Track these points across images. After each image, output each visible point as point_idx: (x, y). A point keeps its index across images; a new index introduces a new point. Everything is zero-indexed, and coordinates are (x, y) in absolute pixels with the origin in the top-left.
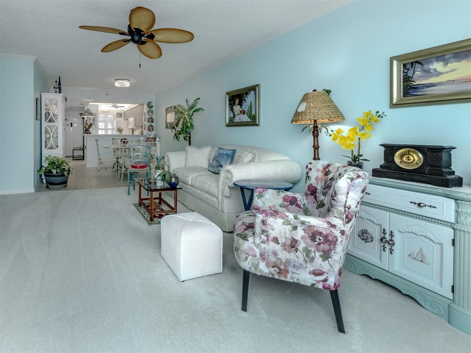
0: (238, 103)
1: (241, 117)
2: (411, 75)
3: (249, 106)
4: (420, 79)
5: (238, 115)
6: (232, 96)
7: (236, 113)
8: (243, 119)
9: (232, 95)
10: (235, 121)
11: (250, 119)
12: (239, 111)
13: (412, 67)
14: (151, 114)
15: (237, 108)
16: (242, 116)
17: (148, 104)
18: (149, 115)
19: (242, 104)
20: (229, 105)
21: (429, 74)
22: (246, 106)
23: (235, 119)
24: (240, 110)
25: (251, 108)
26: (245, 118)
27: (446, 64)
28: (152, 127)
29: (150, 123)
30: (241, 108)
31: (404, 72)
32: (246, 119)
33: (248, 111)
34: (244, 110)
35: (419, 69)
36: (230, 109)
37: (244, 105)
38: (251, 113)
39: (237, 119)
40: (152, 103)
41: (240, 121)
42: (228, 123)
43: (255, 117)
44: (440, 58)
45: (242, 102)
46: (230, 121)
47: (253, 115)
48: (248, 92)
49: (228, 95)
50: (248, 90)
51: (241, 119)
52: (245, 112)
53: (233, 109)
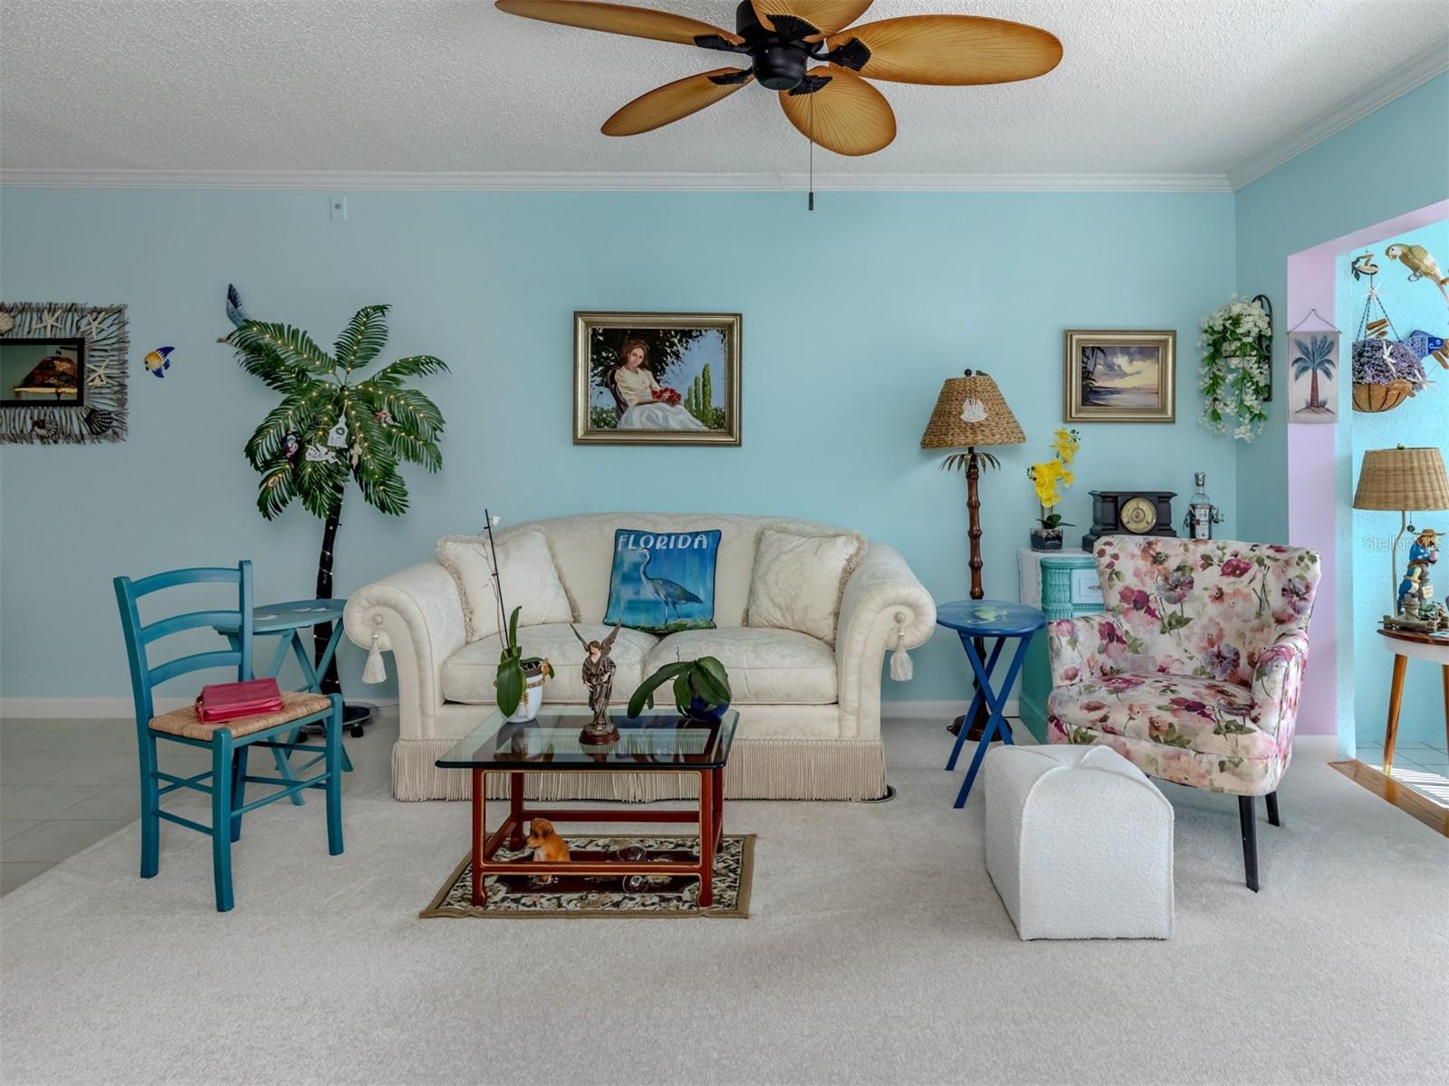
0: (639, 361)
1: (660, 414)
2: (1091, 369)
3: (696, 378)
4: (1103, 378)
5: (640, 404)
6: (604, 330)
7: (628, 397)
8: (665, 418)
9: (605, 327)
10: (627, 427)
11: (699, 422)
12: (649, 391)
13: (1093, 355)
15: (634, 381)
16: (661, 410)
19: (663, 369)
20: (591, 365)
22: (681, 376)
23: (624, 417)
24: (650, 387)
25: (704, 385)
26: (676, 418)
30: (658, 382)
31: (1083, 362)
32: (681, 422)
33: (690, 395)
34: (672, 391)
35: (1101, 362)
36: (598, 380)
37: (672, 371)
38: (707, 403)
39: (636, 418)
41: (651, 426)
42: (587, 432)
43: (724, 418)
44: (1125, 349)
45: (661, 361)
46: (596, 422)
47: (716, 410)
48: (691, 331)
49: (587, 324)
50: (693, 325)
51: (661, 421)
52: (679, 395)
53: (613, 381)
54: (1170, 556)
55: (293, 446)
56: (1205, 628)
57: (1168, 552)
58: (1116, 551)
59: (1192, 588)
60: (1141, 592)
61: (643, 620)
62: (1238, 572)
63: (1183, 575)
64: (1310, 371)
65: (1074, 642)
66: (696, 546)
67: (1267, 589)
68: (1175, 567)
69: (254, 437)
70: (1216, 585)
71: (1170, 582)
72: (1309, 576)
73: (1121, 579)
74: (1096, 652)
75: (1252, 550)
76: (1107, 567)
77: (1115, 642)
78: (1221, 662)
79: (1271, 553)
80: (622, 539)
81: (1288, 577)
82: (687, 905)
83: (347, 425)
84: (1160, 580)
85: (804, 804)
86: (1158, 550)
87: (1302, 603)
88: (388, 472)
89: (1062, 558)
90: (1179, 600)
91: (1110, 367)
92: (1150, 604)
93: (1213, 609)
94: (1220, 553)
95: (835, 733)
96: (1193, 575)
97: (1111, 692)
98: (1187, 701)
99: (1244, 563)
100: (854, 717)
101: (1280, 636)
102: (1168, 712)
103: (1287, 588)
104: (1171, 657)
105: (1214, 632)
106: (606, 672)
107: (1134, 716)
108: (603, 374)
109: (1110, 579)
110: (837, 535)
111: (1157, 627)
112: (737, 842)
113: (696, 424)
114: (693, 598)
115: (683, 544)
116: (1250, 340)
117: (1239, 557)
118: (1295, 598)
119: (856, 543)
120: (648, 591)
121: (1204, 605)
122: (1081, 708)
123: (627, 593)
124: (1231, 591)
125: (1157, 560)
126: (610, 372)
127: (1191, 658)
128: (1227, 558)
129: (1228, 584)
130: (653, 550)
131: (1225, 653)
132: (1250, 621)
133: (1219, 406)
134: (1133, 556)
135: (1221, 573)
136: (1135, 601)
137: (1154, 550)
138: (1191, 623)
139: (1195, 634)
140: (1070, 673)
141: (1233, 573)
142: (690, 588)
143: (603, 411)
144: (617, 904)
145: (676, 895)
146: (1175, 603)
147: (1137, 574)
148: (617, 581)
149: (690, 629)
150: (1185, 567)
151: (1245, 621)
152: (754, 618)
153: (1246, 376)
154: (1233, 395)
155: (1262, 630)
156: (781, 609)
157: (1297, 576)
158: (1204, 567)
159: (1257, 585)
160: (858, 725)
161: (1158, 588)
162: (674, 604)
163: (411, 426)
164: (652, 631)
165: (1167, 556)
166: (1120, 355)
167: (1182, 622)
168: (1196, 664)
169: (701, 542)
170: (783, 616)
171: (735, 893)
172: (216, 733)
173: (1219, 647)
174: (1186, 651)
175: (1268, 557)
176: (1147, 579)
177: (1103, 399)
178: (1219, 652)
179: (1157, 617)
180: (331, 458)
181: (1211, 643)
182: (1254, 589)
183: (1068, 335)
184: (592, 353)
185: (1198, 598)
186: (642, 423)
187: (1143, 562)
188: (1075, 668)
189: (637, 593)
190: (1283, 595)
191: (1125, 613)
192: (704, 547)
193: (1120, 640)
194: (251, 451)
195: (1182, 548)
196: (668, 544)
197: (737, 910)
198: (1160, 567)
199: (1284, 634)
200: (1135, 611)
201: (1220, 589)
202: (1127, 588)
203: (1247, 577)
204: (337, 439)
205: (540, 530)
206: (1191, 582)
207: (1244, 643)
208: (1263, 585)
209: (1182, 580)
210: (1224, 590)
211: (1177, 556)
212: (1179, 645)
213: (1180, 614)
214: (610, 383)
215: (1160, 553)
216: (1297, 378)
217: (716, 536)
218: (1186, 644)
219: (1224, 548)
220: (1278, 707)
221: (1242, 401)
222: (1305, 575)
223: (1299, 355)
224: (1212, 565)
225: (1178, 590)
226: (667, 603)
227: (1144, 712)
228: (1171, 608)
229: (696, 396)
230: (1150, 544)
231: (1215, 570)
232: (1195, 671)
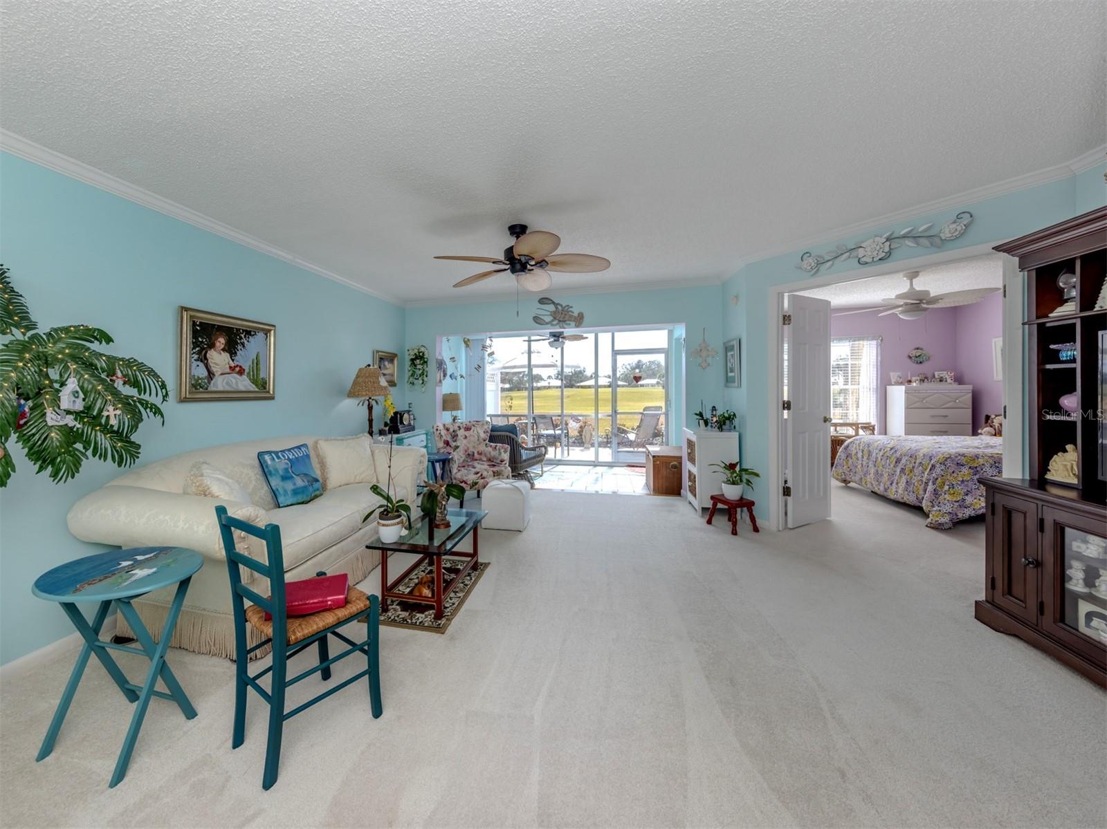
0: (222, 346)
1: (234, 381)
3: (253, 360)
5: (222, 374)
6: (200, 322)
7: (216, 370)
8: (237, 383)
10: (215, 389)
11: (254, 386)
12: (228, 366)
15: (218, 358)
16: (235, 378)
19: (236, 353)
20: (191, 346)
22: (245, 357)
23: (212, 382)
24: (229, 363)
25: (257, 364)
26: (244, 383)
30: (233, 360)
32: (245, 386)
33: (249, 369)
34: (240, 367)
36: (196, 356)
37: (240, 354)
38: (258, 374)
39: (219, 383)
41: (228, 388)
43: (266, 384)
45: (235, 348)
46: (194, 386)
47: (262, 379)
48: (250, 331)
49: (189, 317)
50: (253, 327)
51: (234, 385)
52: (244, 370)
53: (206, 358)
56: (464, 448)
58: (440, 429)
59: (458, 437)
60: (447, 440)
62: (469, 429)
67: (479, 432)
73: (443, 437)
79: (477, 422)
80: (263, 457)
81: (485, 428)
92: (450, 444)
94: (462, 423)
96: (457, 433)
99: (469, 426)
101: (486, 445)
108: (199, 353)
111: (452, 451)
113: (253, 388)
114: (317, 480)
121: (462, 441)
126: (204, 352)
128: (465, 425)
129: (467, 433)
134: (443, 429)
135: (465, 431)
136: (446, 443)
139: (462, 451)
143: (199, 378)
146: (455, 441)
147: (445, 434)
150: (454, 431)
151: (474, 443)
158: (459, 430)
161: (450, 438)
167: (458, 447)
175: (475, 424)
176: (447, 436)
179: (451, 447)
181: (466, 452)
182: (475, 434)
184: (193, 338)
185: (460, 439)
186: (223, 386)
187: (445, 431)
189: (294, 485)
191: (445, 448)
195: (452, 425)
201: (465, 435)
202: (444, 440)
203: (472, 430)
207: (476, 449)
213: (456, 444)
214: (204, 359)
217: (305, 446)
224: (461, 428)
225: (455, 437)
226: (309, 485)
229: (253, 371)
231: (462, 430)
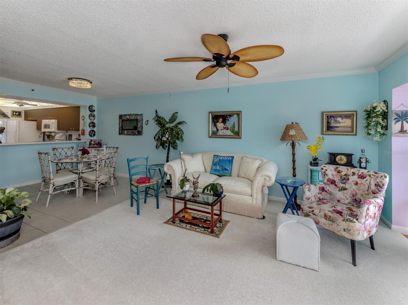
0: (221, 121)
1: (225, 132)
2: (330, 121)
3: (232, 125)
4: (334, 123)
5: (221, 130)
6: (215, 115)
7: (219, 128)
8: (226, 133)
10: (219, 134)
12: (223, 127)
13: (330, 118)
14: (92, 118)
15: (220, 125)
16: (225, 131)
17: (89, 108)
18: (91, 120)
19: (226, 123)
20: (212, 122)
21: (336, 122)
22: (229, 124)
23: (218, 132)
25: (234, 126)
26: (229, 133)
27: (342, 119)
28: (94, 132)
29: (92, 128)
30: (225, 125)
31: (327, 120)
32: (229, 134)
34: (227, 127)
35: (333, 119)
36: (213, 125)
37: (227, 123)
38: (234, 129)
39: (220, 133)
40: (94, 107)
41: (223, 134)
42: (211, 135)
43: (238, 133)
44: (341, 116)
45: (225, 121)
46: (213, 133)
47: (236, 131)
49: (211, 114)
50: (231, 114)
51: (225, 133)
52: (229, 128)
53: (216, 125)
54: (343, 171)
55: (161, 137)
56: (352, 192)
57: (342, 170)
58: (326, 169)
59: (348, 180)
60: (333, 180)
61: (217, 173)
62: (363, 178)
63: (346, 177)
64: (401, 122)
65: (309, 190)
66: (228, 159)
67: (371, 184)
68: (344, 174)
69: (155, 136)
70: (356, 181)
71: (342, 178)
72: (384, 182)
73: (328, 176)
74: (317, 193)
75: (368, 172)
76: (324, 172)
77: (324, 192)
78: (356, 202)
79: (374, 174)
80: (214, 157)
81: (377, 181)
82: (208, 232)
83: (169, 134)
84: (339, 177)
85: (244, 216)
86: (339, 169)
87: (381, 189)
88: (175, 142)
89: (316, 169)
90: (345, 183)
91: (336, 121)
92: (336, 183)
93: (354, 187)
94: (358, 172)
95: (251, 203)
96: (349, 177)
97: (317, 205)
98: (338, 211)
99: (365, 175)
100: (255, 200)
101: (374, 197)
102: (331, 213)
103: (376, 184)
104: (341, 198)
105: (354, 193)
106: (197, 184)
107: (320, 212)
108: (214, 124)
109: (324, 175)
110: (258, 159)
111: (338, 189)
112: (225, 222)
113: (232, 134)
114: (227, 170)
115: (226, 159)
116: (379, 113)
117: (363, 174)
118: (379, 187)
119: (261, 161)
120: (218, 168)
121: (352, 185)
122: (308, 207)
123: (214, 168)
124: (360, 183)
125: (339, 172)
126: (216, 124)
127: (347, 199)
128: (359, 174)
129: (359, 181)
130: (220, 159)
131: (357, 199)
132: (365, 192)
133: (370, 131)
134: (332, 170)
135: (357, 177)
136: (331, 182)
137: (338, 169)
138: (347, 190)
139: (348, 193)
140: (308, 198)
141: (361, 178)
142: (226, 168)
143: (214, 131)
144: (196, 229)
145: (207, 230)
146: (343, 184)
147: (332, 175)
148: (213, 165)
149: (226, 176)
150: (347, 175)
151: (363, 192)
152: (239, 175)
153: (377, 123)
154: (374, 128)
155: (368, 195)
156: (244, 174)
157: (380, 181)
158: (353, 175)
159: (368, 182)
160: (256, 201)
161: (338, 179)
162: (223, 171)
163: (178, 134)
164: (218, 175)
165: (342, 171)
166: (339, 118)
167: (345, 189)
168: (348, 201)
169: (229, 158)
170: (245, 175)
171: (219, 232)
172: (137, 186)
173: (355, 197)
174: (346, 197)
175: (372, 175)
176: (335, 177)
177: (333, 129)
178: (356, 199)
179: (337, 187)
180: (166, 139)
181: (353, 196)
182: (367, 183)
183: (323, 113)
184: (212, 120)
185: (350, 183)
187: (335, 172)
188: (309, 197)
189: (216, 168)
190: (375, 186)
191: (328, 185)
192: (230, 159)
193: (326, 191)
194: (155, 138)
195: (347, 170)
196: (223, 158)
197: (217, 236)
198: (340, 174)
199: (375, 197)
200: (331, 185)
201: (357, 182)
202: (329, 178)
203: (365, 180)
204: (167, 136)
205: (200, 154)
206: (349, 179)
207: (363, 198)
208: (370, 182)
209: (346, 178)
210: (358, 182)
211: (345, 171)
212: (344, 195)
213: (344, 187)
215: (340, 170)
216: (395, 124)
217: (233, 157)
218: (346, 195)
219: (359, 171)
220: (365, 217)
221: (376, 130)
222: (383, 181)
223: (396, 117)
224: (355, 175)
225: (345, 180)
226: (221, 170)
227: (323, 211)
228: (342, 185)
229: (232, 129)
230: (337, 168)
231: (356, 177)
232: (348, 203)
